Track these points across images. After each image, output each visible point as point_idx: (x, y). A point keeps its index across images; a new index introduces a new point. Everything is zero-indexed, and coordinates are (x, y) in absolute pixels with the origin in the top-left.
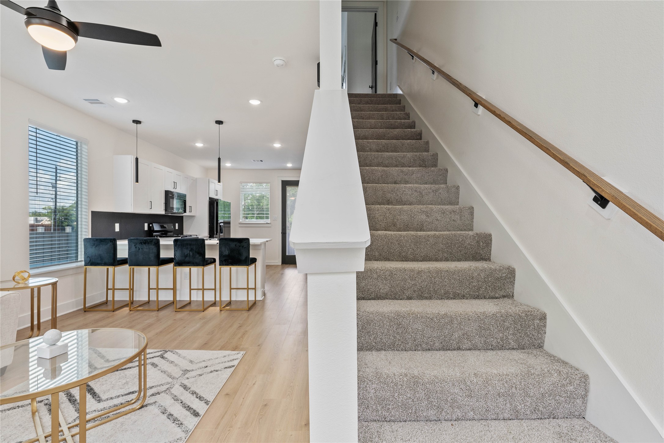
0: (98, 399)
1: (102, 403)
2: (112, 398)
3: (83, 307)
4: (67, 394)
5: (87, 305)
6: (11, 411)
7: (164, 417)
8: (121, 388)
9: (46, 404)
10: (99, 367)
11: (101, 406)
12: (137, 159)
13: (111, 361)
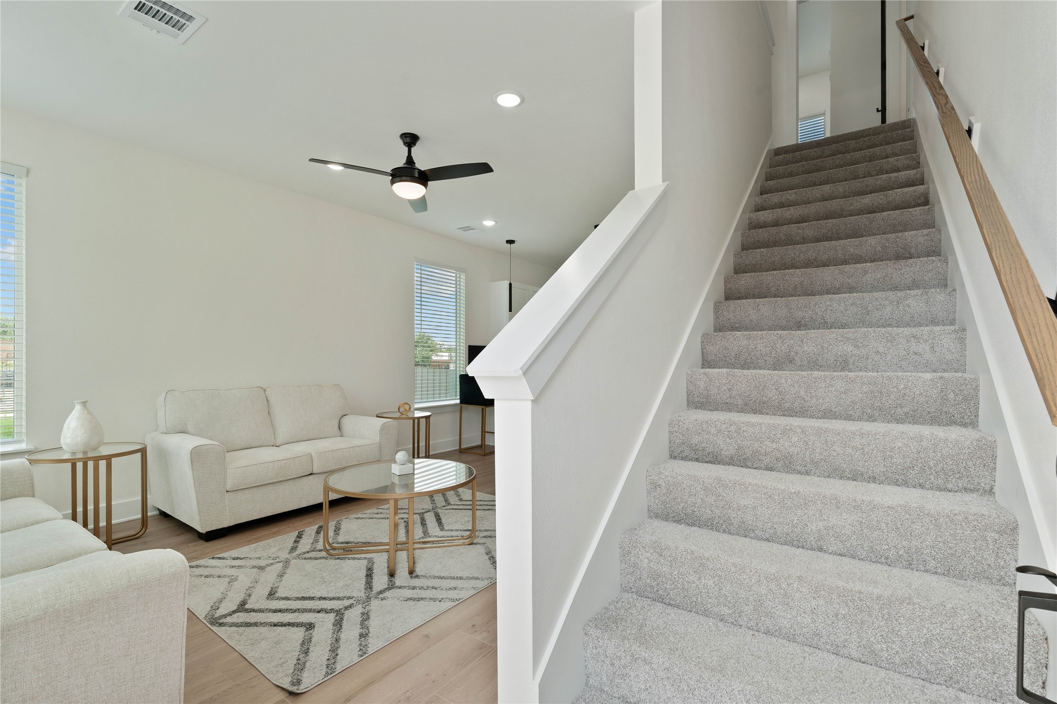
0: (442, 528)
1: (443, 532)
2: (452, 530)
3: (458, 448)
4: (422, 518)
5: (462, 447)
6: (382, 520)
7: (487, 557)
8: (462, 524)
9: (405, 522)
10: (452, 503)
11: (442, 533)
12: (510, 285)
13: (464, 501)
